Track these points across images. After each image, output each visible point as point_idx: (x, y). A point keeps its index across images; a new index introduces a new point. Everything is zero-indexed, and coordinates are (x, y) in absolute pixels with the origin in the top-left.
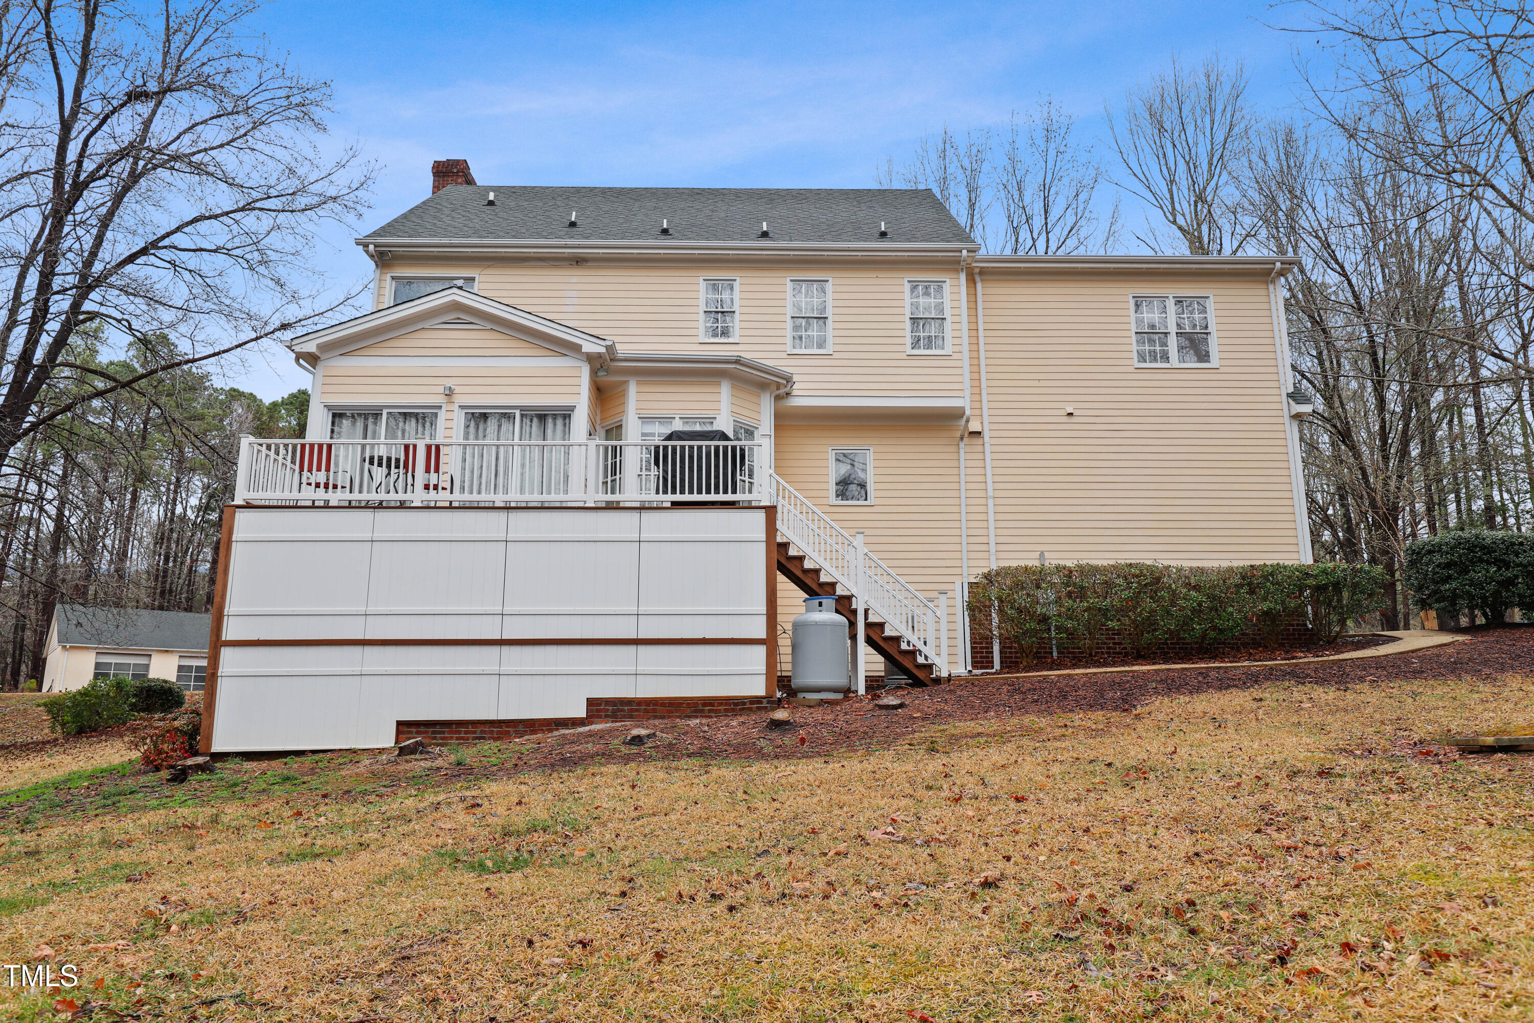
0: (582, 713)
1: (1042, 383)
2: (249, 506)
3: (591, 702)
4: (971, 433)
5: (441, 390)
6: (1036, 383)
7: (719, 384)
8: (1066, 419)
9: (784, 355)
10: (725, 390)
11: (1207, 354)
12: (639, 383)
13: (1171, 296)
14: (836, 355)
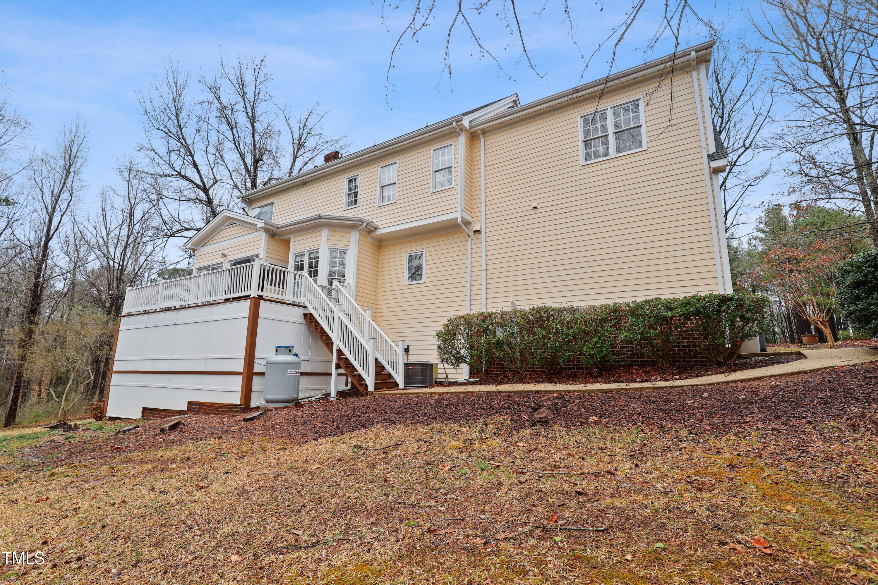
0: (185, 408)
1: (519, 191)
2: (129, 315)
3: (189, 403)
4: (474, 232)
5: (220, 256)
6: (516, 192)
7: (321, 231)
8: (534, 211)
9: (376, 208)
10: (324, 233)
11: (641, 142)
12: (294, 237)
13: (609, 108)
14: (398, 202)
